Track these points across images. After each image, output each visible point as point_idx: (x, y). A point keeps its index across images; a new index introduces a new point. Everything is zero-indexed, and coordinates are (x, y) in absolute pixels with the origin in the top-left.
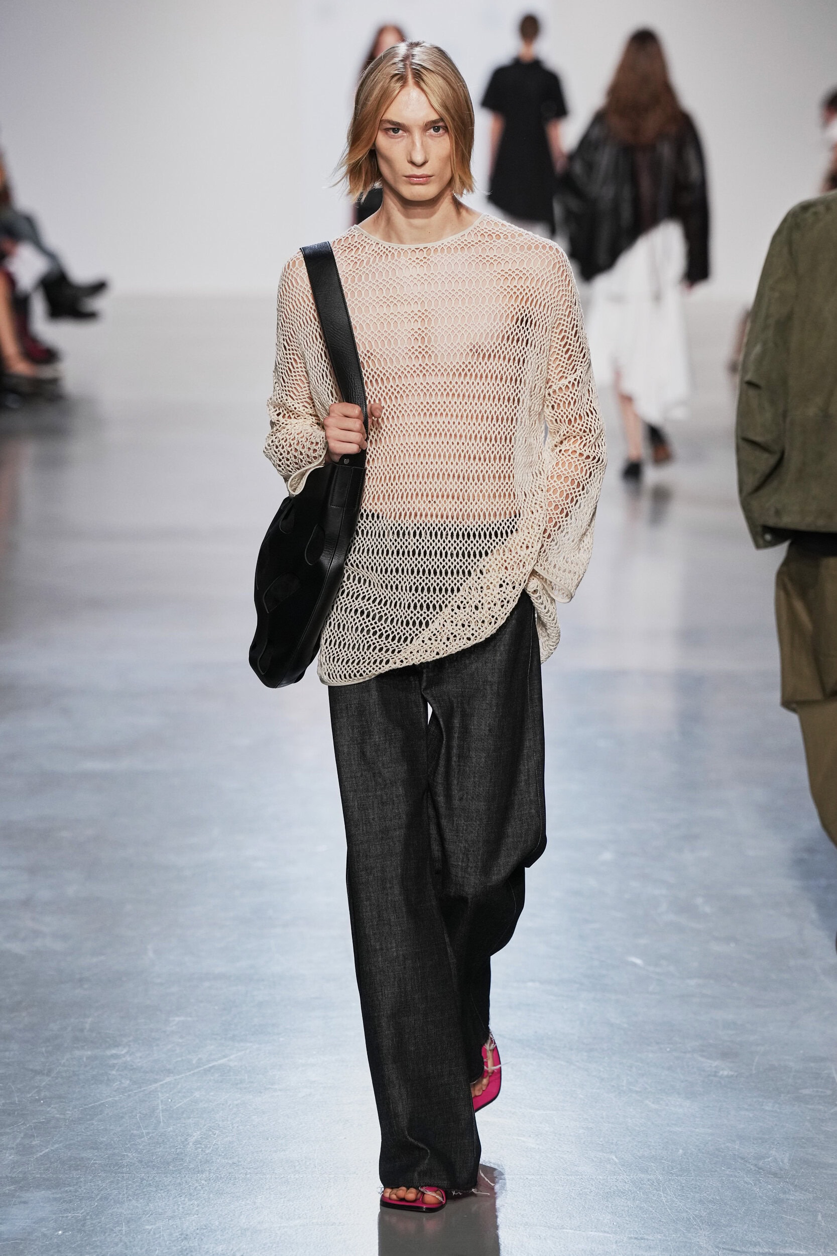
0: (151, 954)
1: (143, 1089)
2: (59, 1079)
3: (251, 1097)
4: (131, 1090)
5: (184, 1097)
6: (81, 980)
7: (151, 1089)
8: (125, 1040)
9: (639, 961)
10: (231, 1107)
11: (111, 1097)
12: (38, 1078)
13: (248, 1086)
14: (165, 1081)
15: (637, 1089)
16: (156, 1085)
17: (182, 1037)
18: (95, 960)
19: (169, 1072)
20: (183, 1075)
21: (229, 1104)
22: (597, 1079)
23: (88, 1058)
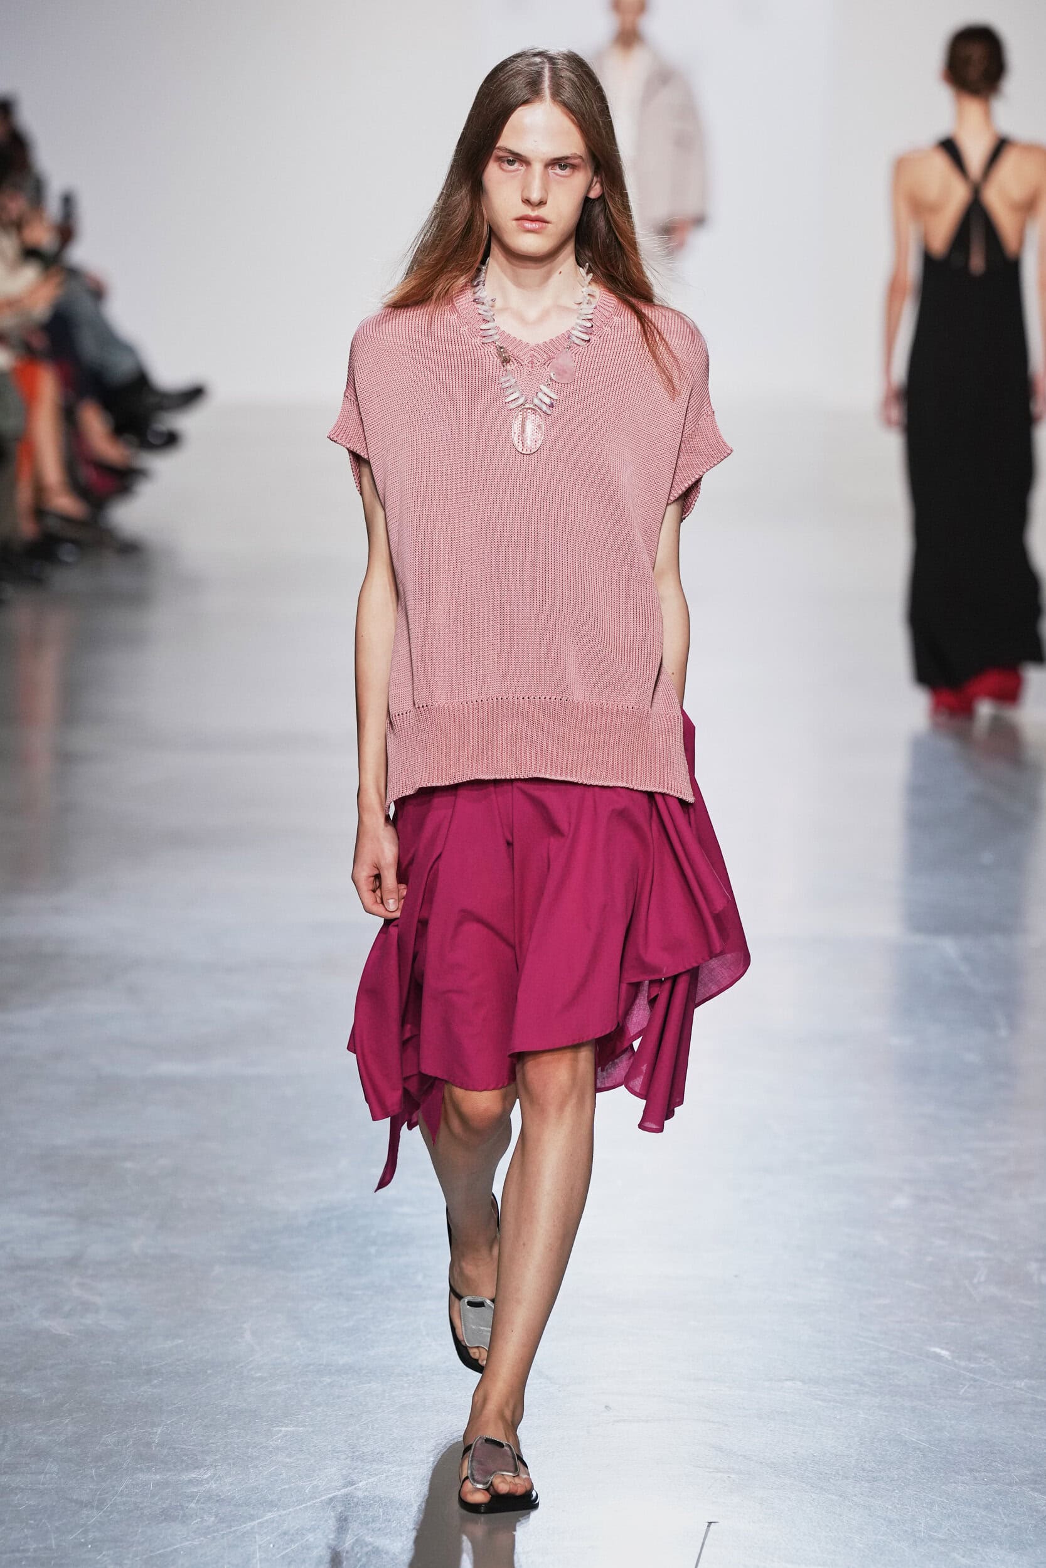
0: (248, 1336)
1: (233, 1529)
2: (115, 1514)
3: (388, 1541)
4: (217, 1531)
5: (292, 1541)
6: (148, 1373)
7: (245, 1530)
8: (209, 1459)
9: (944, 1353)
10: (358, 1556)
11: (188, 1541)
12: (85, 1512)
13: (383, 1525)
14: (265, 1518)
15: (940, 1536)
16: (252, 1524)
17: (290, 1455)
18: (169, 1344)
19: (272, 1505)
20: (291, 1510)
21: (356, 1552)
22: (882, 1521)
23: (157, 1484)
